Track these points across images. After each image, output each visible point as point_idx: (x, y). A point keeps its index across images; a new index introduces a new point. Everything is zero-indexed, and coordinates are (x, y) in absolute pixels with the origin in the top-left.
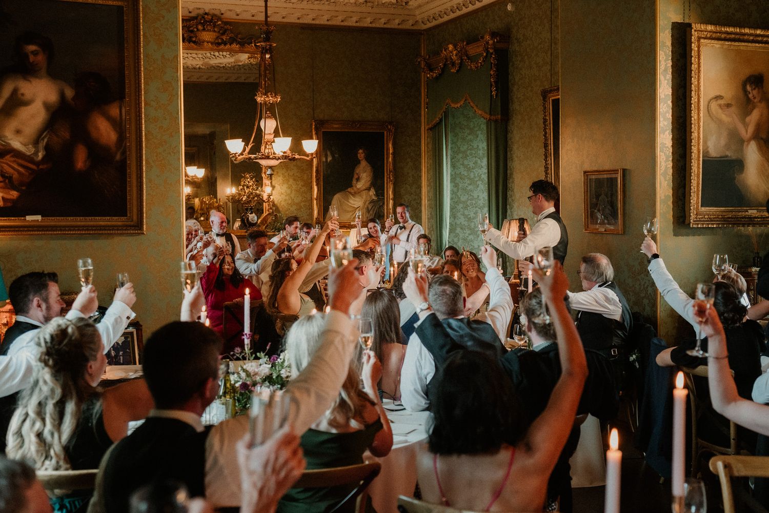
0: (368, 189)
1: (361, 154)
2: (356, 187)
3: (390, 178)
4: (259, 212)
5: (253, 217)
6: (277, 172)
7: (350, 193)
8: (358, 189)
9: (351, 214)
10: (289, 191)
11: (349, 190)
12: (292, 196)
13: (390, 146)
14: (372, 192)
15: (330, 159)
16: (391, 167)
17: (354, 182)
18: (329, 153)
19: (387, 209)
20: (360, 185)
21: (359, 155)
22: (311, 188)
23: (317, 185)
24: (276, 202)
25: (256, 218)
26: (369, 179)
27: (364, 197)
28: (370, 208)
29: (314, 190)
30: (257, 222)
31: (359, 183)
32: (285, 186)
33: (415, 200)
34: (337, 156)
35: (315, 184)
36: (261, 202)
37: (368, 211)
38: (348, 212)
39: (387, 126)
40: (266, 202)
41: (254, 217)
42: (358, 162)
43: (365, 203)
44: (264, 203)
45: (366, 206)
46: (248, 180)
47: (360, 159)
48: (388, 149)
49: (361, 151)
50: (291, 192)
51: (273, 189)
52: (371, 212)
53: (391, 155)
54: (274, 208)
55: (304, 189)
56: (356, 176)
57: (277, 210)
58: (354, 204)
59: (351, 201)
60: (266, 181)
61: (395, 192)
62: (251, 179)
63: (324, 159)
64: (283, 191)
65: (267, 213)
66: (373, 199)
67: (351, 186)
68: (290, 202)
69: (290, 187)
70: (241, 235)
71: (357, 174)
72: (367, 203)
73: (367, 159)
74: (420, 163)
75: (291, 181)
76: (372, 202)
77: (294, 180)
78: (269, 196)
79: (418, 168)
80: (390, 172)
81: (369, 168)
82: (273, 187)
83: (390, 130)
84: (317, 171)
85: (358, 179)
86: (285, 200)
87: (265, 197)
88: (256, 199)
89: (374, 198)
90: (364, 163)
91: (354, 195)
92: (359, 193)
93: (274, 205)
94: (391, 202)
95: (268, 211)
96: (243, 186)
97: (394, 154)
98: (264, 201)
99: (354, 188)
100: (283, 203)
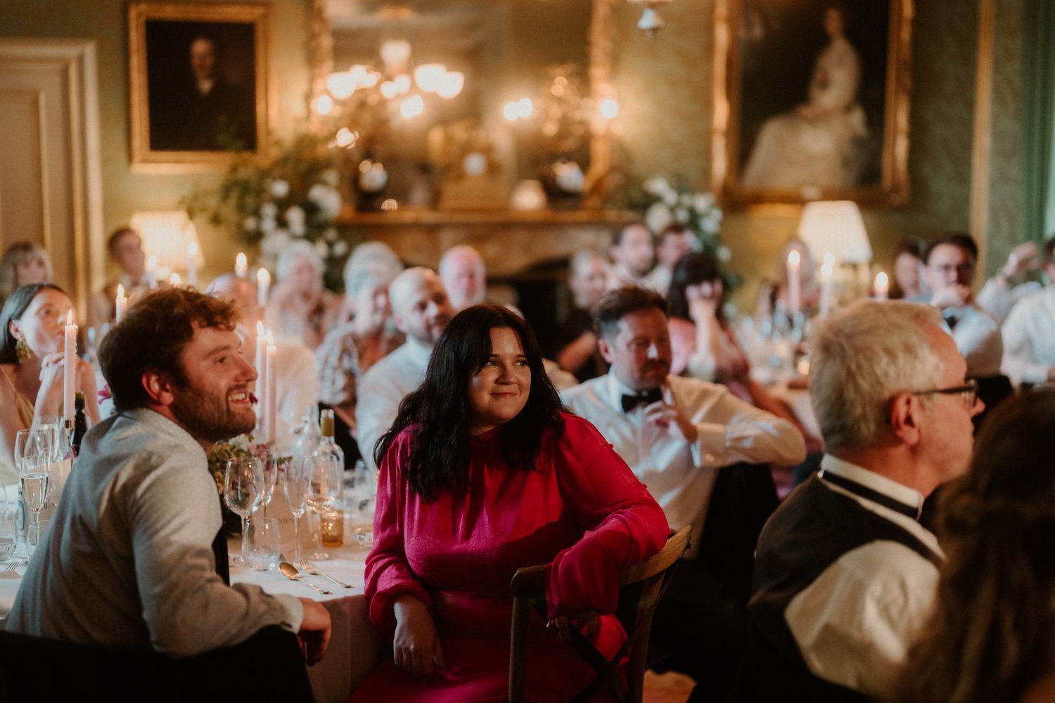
0: (847, 109)
1: (833, 21)
2: (817, 101)
4: (583, 159)
5: (568, 175)
6: (632, 65)
7: (803, 117)
8: (825, 108)
10: (658, 112)
11: (802, 110)
12: (665, 123)
14: (857, 119)
15: (757, 31)
17: (815, 92)
18: (755, 18)
20: (828, 99)
21: (828, 24)
24: (628, 138)
26: (850, 84)
27: (837, 128)
29: (715, 109)
31: (825, 94)
32: (648, 99)
34: (775, 26)
35: (720, 94)
36: (587, 139)
37: (846, 162)
40: (599, 140)
42: (825, 41)
43: (838, 144)
44: (596, 143)
45: (841, 153)
47: (831, 33)
48: (900, 9)
49: (832, 14)
50: (663, 114)
51: (622, 107)
52: (852, 166)
53: (907, 26)
55: (693, 107)
56: (818, 76)
57: (631, 158)
58: (812, 147)
59: (805, 139)
60: (602, 87)
61: (913, 117)
64: (644, 111)
66: (859, 135)
67: (804, 99)
68: (659, 137)
69: (660, 102)
71: (823, 71)
72: (845, 142)
75: (663, 86)
76: (858, 142)
77: (670, 85)
78: (609, 125)
79: (969, 60)
80: (904, 64)
81: (850, 58)
82: (622, 102)
84: (730, 64)
85: (825, 85)
86: (650, 133)
89: (862, 131)
90: (840, 46)
91: (813, 121)
92: (825, 118)
93: (620, 147)
94: (902, 142)
95: (606, 162)
97: (913, 21)
98: (595, 137)
99: (815, 106)
100: (643, 141)
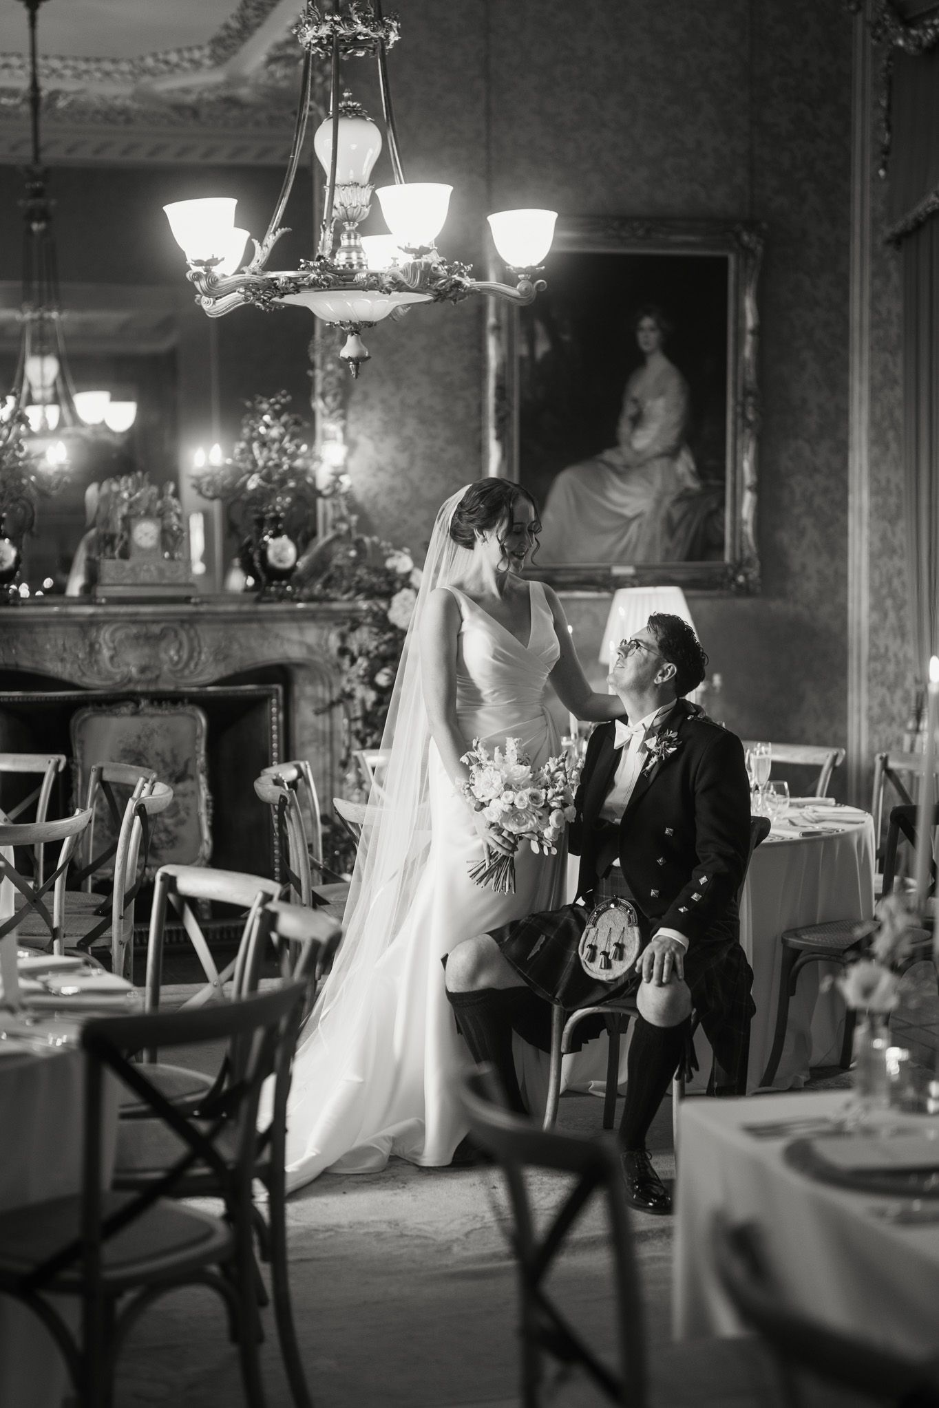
0: (672, 454)
1: (648, 332)
2: (630, 444)
3: (744, 416)
5: (282, 551)
6: (366, 396)
7: (611, 466)
8: (638, 453)
9: (612, 538)
10: (403, 460)
11: (609, 455)
12: (416, 473)
13: (749, 304)
14: (685, 464)
15: (542, 348)
16: (751, 376)
17: (624, 428)
18: (540, 328)
19: (734, 523)
20: (645, 440)
21: (641, 337)
22: (480, 450)
23: (499, 438)
24: (359, 497)
25: (291, 551)
26: (675, 417)
27: (658, 481)
28: (676, 515)
29: (488, 456)
30: (294, 568)
31: (639, 433)
32: (390, 443)
33: (826, 491)
34: (566, 338)
35: (492, 433)
36: (307, 496)
37: (671, 528)
38: (605, 531)
39: (738, 237)
40: (325, 497)
41: (284, 549)
42: (638, 360)
43: (659, 502)
44: (320, 502)
45: (662, 512)
46: (267, 418)
47: (645, 348)
48: (740, 315)
49: (647, 322)
50: (412, 463)
51: (350, 454)
52: (680, 533)
53: (749, 338)
54: (354, 518)
55: (453, 452)
57: (365, 525)
58: (623, 506)
59: (614, 495)
60: (328, 426)
61: (761, 466)
62: (277, 415)
63: (523, 350)
64: (384, 459)
65: (330, 535)
66: (687, 489)
67: (612, 441)
68: (405, 496)
69: (406, 445)
70: (240, 613)
71: (635, 401)
72: (667, 501)
73: (670, 349)
74: (845, 367)
75: (411, 426)
76: (684, 497)
77: (422, 421)
78: (337, 475)
79: (838, 386)
80: (747, 393)
81: (673, 383)
82: (351, 444)
83: (746, 252)
84: (501, 391)
85: (638, 420)
86: (392, 490)
87: (323, 478)
88: (292, 484)
89: (692, 484)
90: (658, 365)
92: (641, 466)
93: (354, 508)
94: (748, 499)
95: (334, 527)
96: (250, 441)
97: (759, 331)
98: (319, 494)
99: (624, 449)
100: (383, 501)
